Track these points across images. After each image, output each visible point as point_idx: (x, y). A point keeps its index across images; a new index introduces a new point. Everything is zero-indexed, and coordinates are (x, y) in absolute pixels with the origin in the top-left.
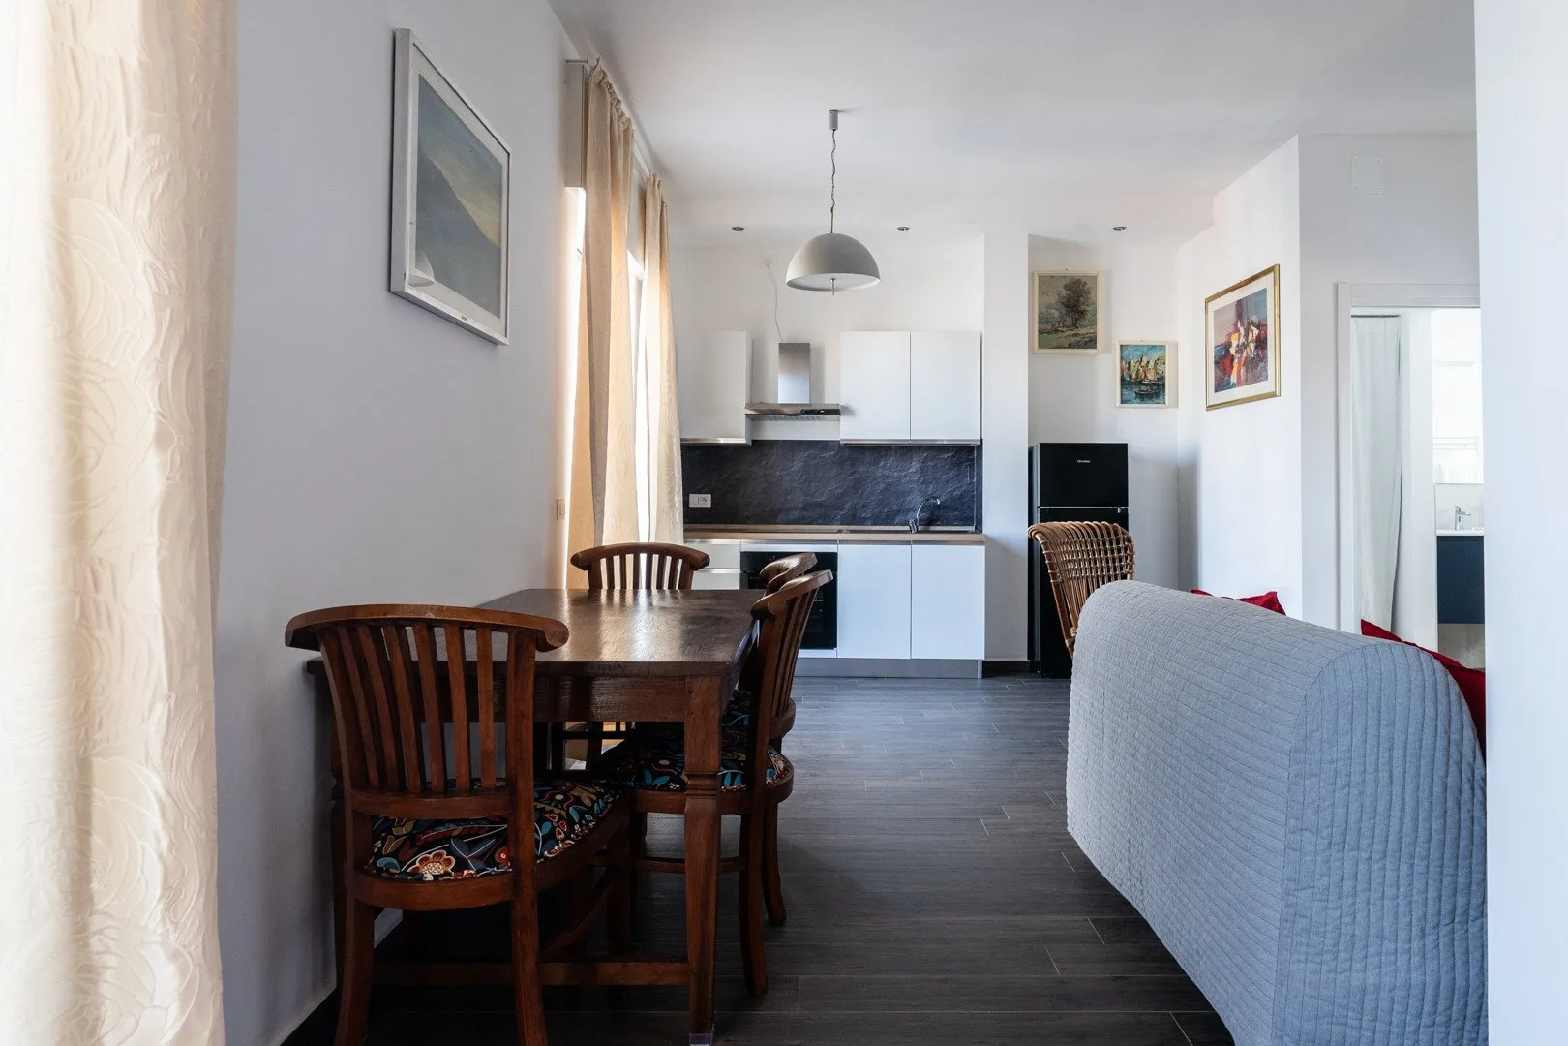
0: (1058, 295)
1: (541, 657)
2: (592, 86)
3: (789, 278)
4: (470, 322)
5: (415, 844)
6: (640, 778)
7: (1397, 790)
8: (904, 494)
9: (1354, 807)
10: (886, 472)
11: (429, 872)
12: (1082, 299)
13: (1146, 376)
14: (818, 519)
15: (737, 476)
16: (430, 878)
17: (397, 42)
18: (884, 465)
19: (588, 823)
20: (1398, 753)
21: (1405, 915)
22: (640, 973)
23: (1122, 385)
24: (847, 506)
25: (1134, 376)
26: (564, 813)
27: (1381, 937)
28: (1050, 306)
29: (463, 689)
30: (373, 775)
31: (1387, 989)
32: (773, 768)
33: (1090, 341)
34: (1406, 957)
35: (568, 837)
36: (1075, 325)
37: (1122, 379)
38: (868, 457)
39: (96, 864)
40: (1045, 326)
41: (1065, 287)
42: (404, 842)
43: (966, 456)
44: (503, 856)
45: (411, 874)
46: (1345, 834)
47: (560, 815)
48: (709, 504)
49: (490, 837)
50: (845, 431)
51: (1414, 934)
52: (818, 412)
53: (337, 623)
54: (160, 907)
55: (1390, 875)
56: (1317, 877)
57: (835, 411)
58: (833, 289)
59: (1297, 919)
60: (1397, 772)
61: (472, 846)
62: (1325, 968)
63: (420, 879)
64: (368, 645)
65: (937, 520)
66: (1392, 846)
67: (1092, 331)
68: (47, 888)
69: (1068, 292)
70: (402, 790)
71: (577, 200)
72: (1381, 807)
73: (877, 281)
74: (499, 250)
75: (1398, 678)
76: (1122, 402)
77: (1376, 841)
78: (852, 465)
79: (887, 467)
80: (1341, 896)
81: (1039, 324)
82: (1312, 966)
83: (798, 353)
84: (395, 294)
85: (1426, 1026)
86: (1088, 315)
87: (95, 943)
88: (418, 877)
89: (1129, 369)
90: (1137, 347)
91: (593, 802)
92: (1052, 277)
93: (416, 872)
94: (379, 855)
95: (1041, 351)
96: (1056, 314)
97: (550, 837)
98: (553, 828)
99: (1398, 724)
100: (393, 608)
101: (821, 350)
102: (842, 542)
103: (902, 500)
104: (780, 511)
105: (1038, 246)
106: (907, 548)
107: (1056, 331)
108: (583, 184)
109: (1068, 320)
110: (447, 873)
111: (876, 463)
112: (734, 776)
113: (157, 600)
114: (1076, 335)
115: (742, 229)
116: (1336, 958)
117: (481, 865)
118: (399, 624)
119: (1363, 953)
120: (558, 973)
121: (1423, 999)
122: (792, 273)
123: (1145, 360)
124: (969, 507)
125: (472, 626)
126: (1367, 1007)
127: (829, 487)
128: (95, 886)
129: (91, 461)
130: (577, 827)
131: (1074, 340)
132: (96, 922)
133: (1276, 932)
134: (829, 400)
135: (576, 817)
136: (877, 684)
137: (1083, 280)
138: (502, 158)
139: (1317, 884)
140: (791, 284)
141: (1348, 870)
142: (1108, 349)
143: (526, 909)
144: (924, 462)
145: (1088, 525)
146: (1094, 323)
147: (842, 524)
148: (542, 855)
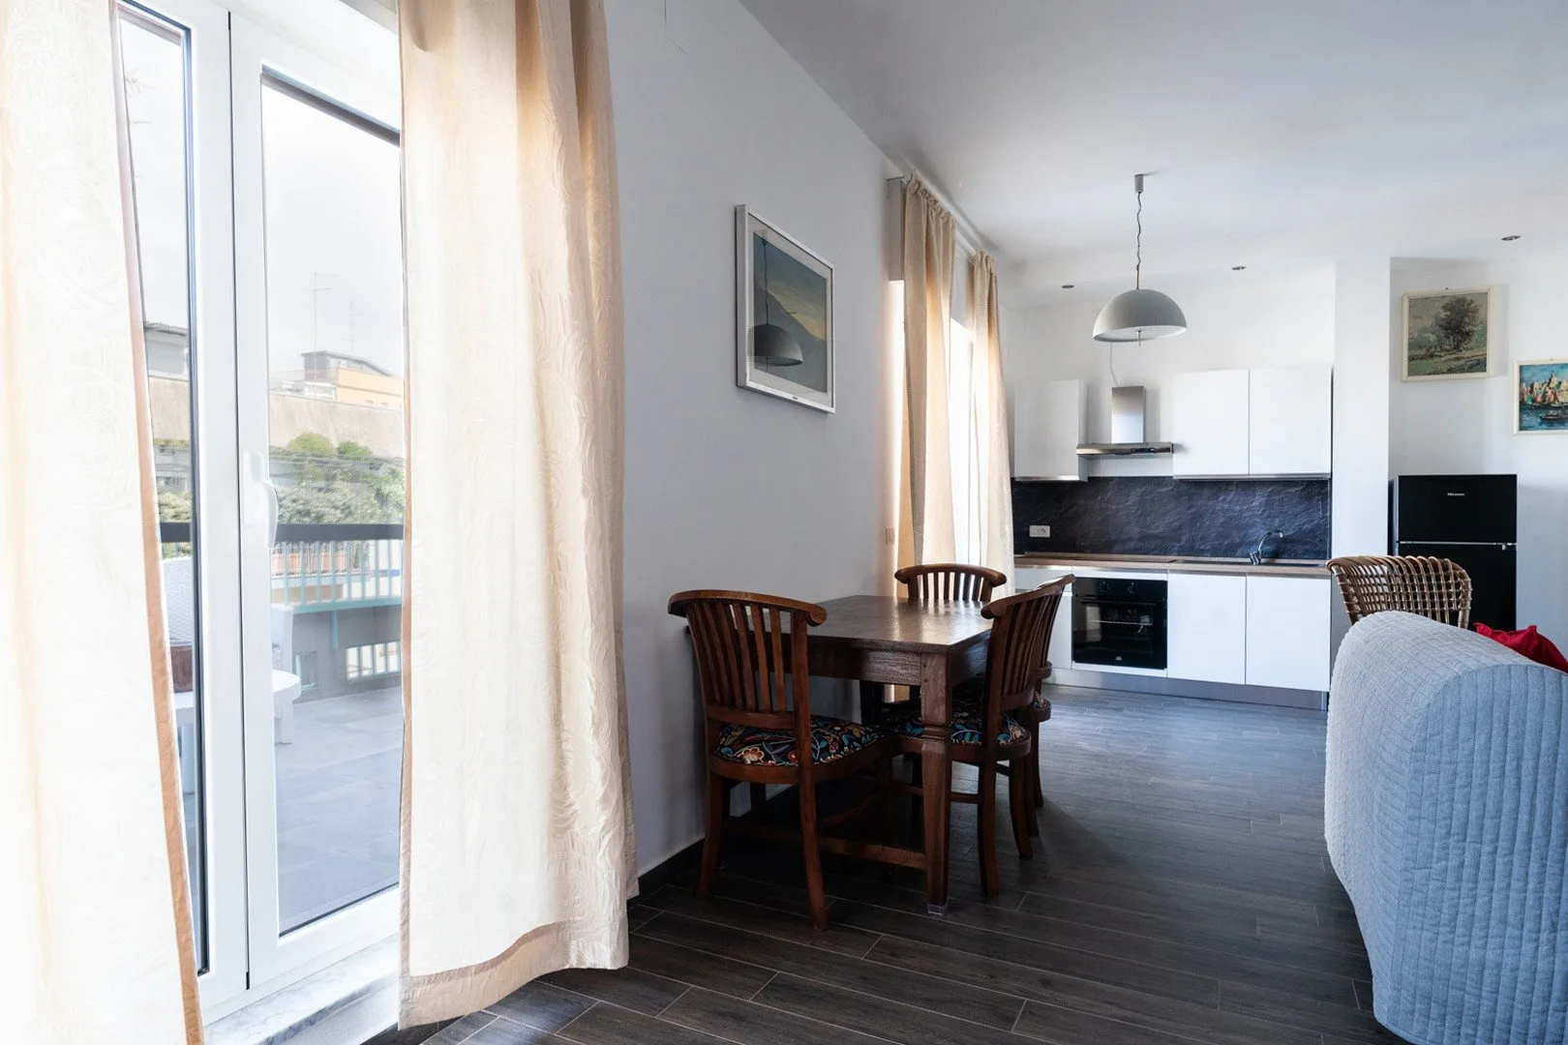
0: (1436, 317)
1: (811, 631)
2: (908, 196)
3: (1095, 333)
4: (800, 400)
5: (742, 742)
6: (903, 728)
7: (1525, 797)
8: (1247, 527)
9: (1474, 805)
10: (1226, 506)
11: (750, 758)
12: (1467, 320)
13: (1556, 398)
14: (1154, 549)
15: (1075, 509)
16: (749, 762)
17: (738, 214)
18: (1224, 499)
19: (855, 748)
20: (1527, 764)
21: (1533, 907)
22: (897, 856)
23: (1521, 410)
24: (1184, 538)
25: (1539, 399)
26: (838, 738)
27: (1504, 922)
28: (1425, 330)
29: (763, 646)
30: (718, 697)
31: (1509, 967)
32: (1009, 734)
33: (1478, 364)
34: (1532, 945)
35: (838, 752)
36: (1457, 348)
37: (1522, 403)
38: (1206, 492)
39: (564, 707)
40: (1418, 352)
41: (1445, 308)
42: (736, 741)
43: (1316, 489)
44: (793, 756)
45: (739, 758)
46: (1465, 826)
47: (834, 738)
48: (1048, 535)
49: (786, 744)
50: (1179, 467)
51: (1543, 926)
52: (1149, 451)
53: (692, 600)
54: (592, 731)
55: (1517, 871)
56: (1434, 860)
57: (1169, 449)
58: (1140, 340)
59: (1414, 892)
60: (1526, 780)
61: (775, 747)
62: (1441, 938)
63: (743, 762)
64: (709, 615)
65: (1283, 553)
66: (1519, 846)
67: (1481, 353)
68: (544, 713)
69: (1449, 313)
70: (733, 705)
71: (898, 289)
72: (1507, 807)
73: (1182, 330)
74: (825, 343)
75: (1530, 695)
76: (1521, 428)
77: (1501, 838)
78: (1189, 500)
79: (1224, 503)
80: (1459, 879)
81: (1409, 350)
82: (1426, 934)
83: (1134, 395)
84: (740, 387)
85: (1555, 1011)
86: (1476, 336)
87: (565, 746)
88: (742, 760)
89: (1531, 391)
90: (1543, 367)
91: (862, 735)
92: (1426, 299)
93: (741, 758)
94: (723, 746)
95: (1411, 378)
96: (1433, 338)
97: (825, 751)
98: (828, 745)
99: (1528, 738)
100: (721, 592)
101: (1156, 392)
102: (1174, 571)
103: (1243, 533)
104: (1116, 541)
105: (1400, 269)
106: (1243, 578)
107: (1432, 356)
108: (902, 277)
109: (1448, 344)
110: (759, 761)
111: (1215, 497)
112: (972, 735)
113: (586, 577)
114: (1458, 359)
115: (1072, 287)
116: (1453, 932)
117: (780, 759)
118: (726, 603)
119: (1483, 933)
120: (839, 846)
121: (1551, 985)
122: (1098, 329)
123: (1555, 381)
124: (1320, 541)
125: (767, 606)
126: (1487, 980)
127: (1163, 522)
128: (564, 717)
129: (555, 505)
130: (846, 748)
131: (1453, 364)
132: (564, 736)
133: (1396, 902)
134: (1165, 438)
135: (846, 742)
136: (1209, 704)
137: (1469, 298)
138: (826, 274)
139: (1433, 866)
140: (1099, 338)
141: (1468, 858)
142: (1503, 370)
143: (808, 792)
144: (1269, 496)
145: (1411, 560)
146: (1483, 343)
147: (1178, 555)
148: (819, 760)
